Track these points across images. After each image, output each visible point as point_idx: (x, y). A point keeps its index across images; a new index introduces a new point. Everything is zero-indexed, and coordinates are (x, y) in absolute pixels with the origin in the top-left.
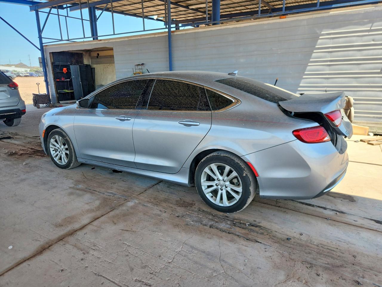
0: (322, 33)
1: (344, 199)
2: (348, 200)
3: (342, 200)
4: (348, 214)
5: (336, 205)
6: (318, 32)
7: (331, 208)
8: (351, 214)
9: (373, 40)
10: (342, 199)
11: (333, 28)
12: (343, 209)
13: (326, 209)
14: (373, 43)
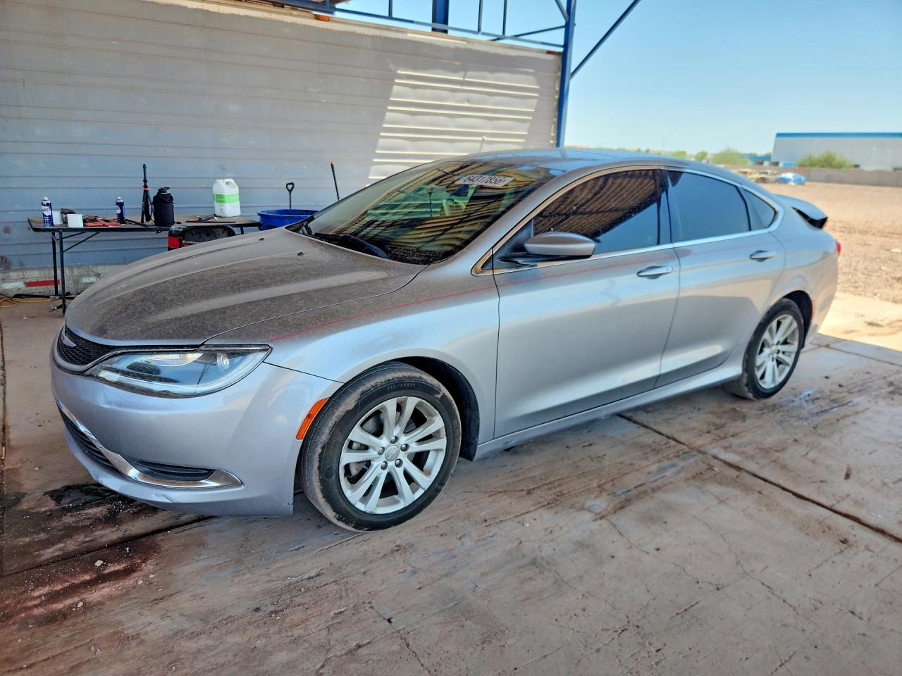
0: (399, 72)
6: (392, 66)
9: (468, 101)
11: (415, 68)
14: (467, 105)
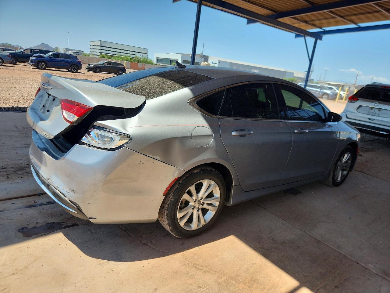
1: (34, 227)
2: (29, 227)
3: (37, 223)
4: (22, 208)
5: (40, 212)
7: (44, 206)
8: (20, 208)
10: (38, 225)
12: (30, 211)
13: (48, 202)
